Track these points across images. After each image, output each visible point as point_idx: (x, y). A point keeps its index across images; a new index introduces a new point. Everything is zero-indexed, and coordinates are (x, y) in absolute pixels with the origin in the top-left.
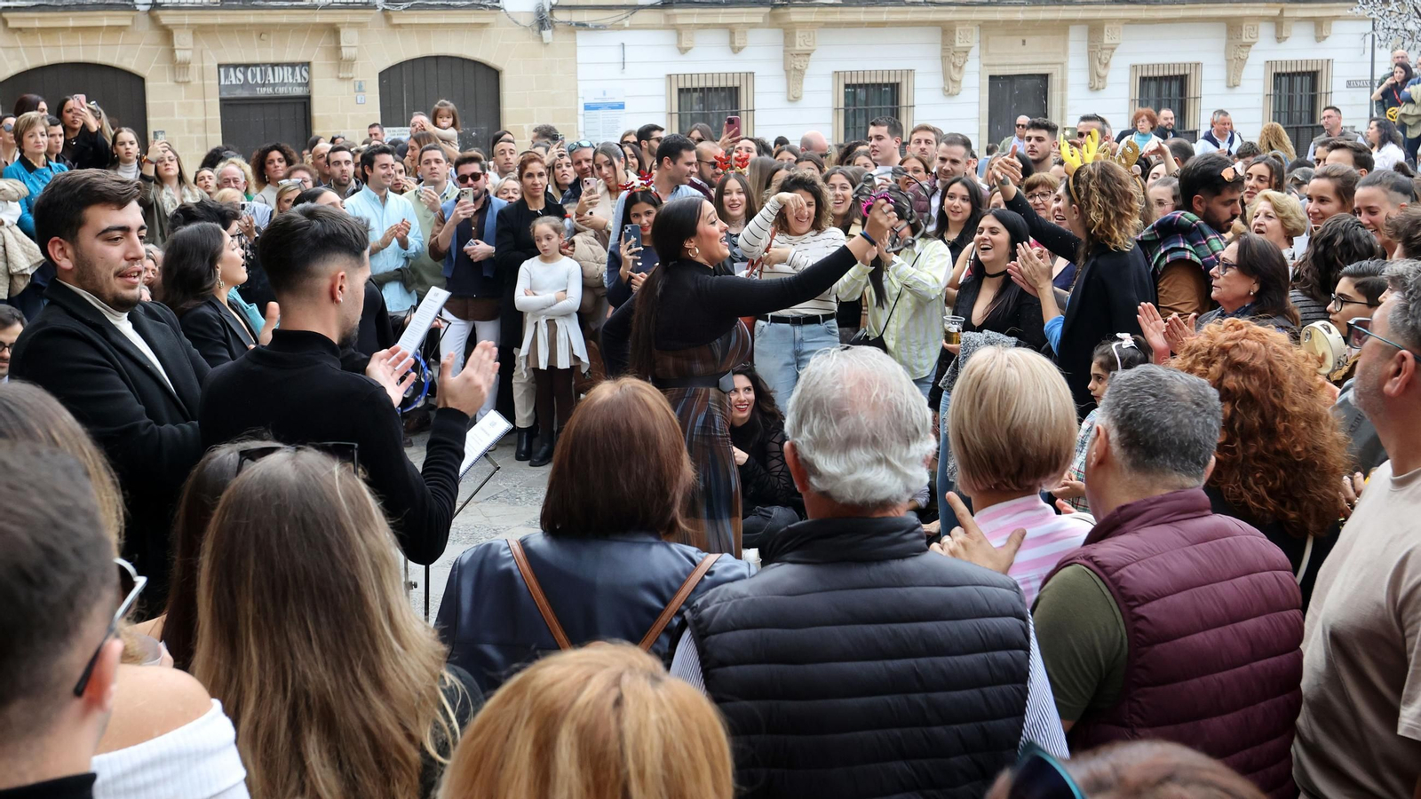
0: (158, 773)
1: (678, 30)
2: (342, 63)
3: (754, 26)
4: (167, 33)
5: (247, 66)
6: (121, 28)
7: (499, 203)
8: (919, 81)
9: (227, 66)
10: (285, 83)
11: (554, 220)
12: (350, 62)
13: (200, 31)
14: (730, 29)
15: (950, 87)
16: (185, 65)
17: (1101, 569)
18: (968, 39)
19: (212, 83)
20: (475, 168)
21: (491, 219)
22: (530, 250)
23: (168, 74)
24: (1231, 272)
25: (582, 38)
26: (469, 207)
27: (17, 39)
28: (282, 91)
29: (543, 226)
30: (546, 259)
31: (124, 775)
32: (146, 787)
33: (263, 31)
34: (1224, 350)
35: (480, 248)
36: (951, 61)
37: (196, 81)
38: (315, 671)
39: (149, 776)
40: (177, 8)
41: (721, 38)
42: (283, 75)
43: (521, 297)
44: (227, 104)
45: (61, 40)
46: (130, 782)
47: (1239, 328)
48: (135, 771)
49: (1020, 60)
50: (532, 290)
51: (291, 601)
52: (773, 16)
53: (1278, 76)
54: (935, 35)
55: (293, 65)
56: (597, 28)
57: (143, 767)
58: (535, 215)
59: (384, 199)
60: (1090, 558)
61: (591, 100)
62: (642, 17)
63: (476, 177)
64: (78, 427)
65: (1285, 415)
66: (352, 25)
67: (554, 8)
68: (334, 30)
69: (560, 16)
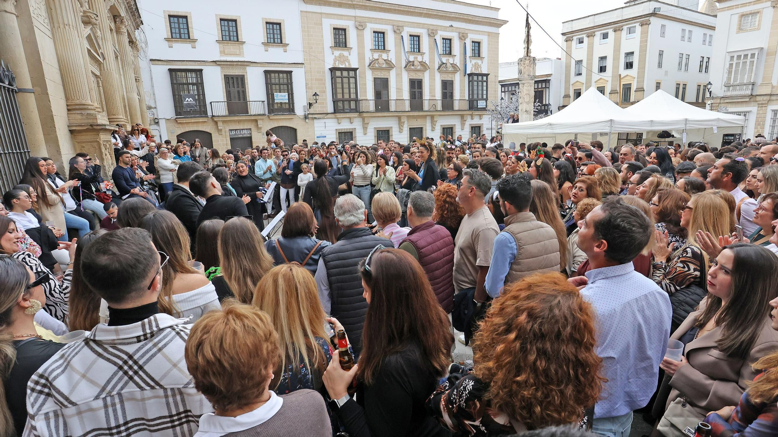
0: (197, 297)
1: (338, 118)
2: (258, 128)
3: (355, 117)
4: (216, 123)
5: (236, 130)
6: (205, 122)
7: (292, 161)
8: (394, 129)
9: (231, 130)
10: (246, 134)
11: (307, 164)
12: (261, 128)
13: (224, 122)
14: (350, 118)
15: (401, 131)
16: (221, 130)
17: (411, 242)
18: (404, 119)
19: (228, 134)
20: (286, 153)
21: (291, 165)
22: (301, 172)
23: (217, 132)
24: (453, 170)
25: (315, 121)
26: (285, 163)
27: (180, 126)
28: (245, 136)
29: (304, 166)
30: (305, 174)
31: (189, 298)
32: (194, 300)
33: (239, 121)
34: (447, 192)
35: (288, 172)
36: (401, 124)
37: (224, 134)
38: (247, 264)
39: (195, 298)
40: (218, 116)
41: (348, 120)
42: (245, 132)
43: (299, 183)
44: (231, 139)
45: (190, 125)
46: (190, 299)
47: (450, 186)
48: (191, 297)
49: (416, 124)
50: (301, 181)
51: (241, 250)
52: (360, 115)
53: (472, 127)
54: (397, 119)
55: (247, 129)
56: (319, 119)
57: (193, 296)
58: (302, 163)
59: (266, 161)
60: (410, 240)
61: (318, 136)
62: (329, 116)
63: (287, 155)
64: (179, 222)
65: (459, 207)
66: (260, 119)
67: (308, 114)
68: (256, 121)
69: (310, 116)
